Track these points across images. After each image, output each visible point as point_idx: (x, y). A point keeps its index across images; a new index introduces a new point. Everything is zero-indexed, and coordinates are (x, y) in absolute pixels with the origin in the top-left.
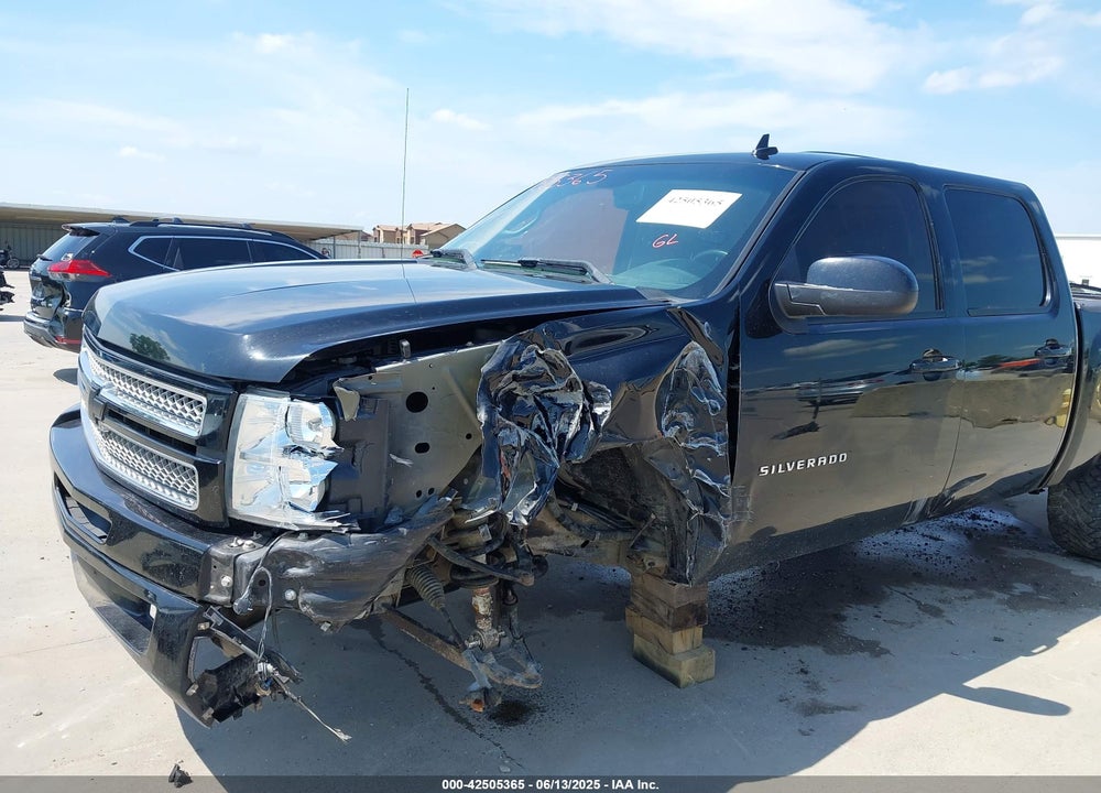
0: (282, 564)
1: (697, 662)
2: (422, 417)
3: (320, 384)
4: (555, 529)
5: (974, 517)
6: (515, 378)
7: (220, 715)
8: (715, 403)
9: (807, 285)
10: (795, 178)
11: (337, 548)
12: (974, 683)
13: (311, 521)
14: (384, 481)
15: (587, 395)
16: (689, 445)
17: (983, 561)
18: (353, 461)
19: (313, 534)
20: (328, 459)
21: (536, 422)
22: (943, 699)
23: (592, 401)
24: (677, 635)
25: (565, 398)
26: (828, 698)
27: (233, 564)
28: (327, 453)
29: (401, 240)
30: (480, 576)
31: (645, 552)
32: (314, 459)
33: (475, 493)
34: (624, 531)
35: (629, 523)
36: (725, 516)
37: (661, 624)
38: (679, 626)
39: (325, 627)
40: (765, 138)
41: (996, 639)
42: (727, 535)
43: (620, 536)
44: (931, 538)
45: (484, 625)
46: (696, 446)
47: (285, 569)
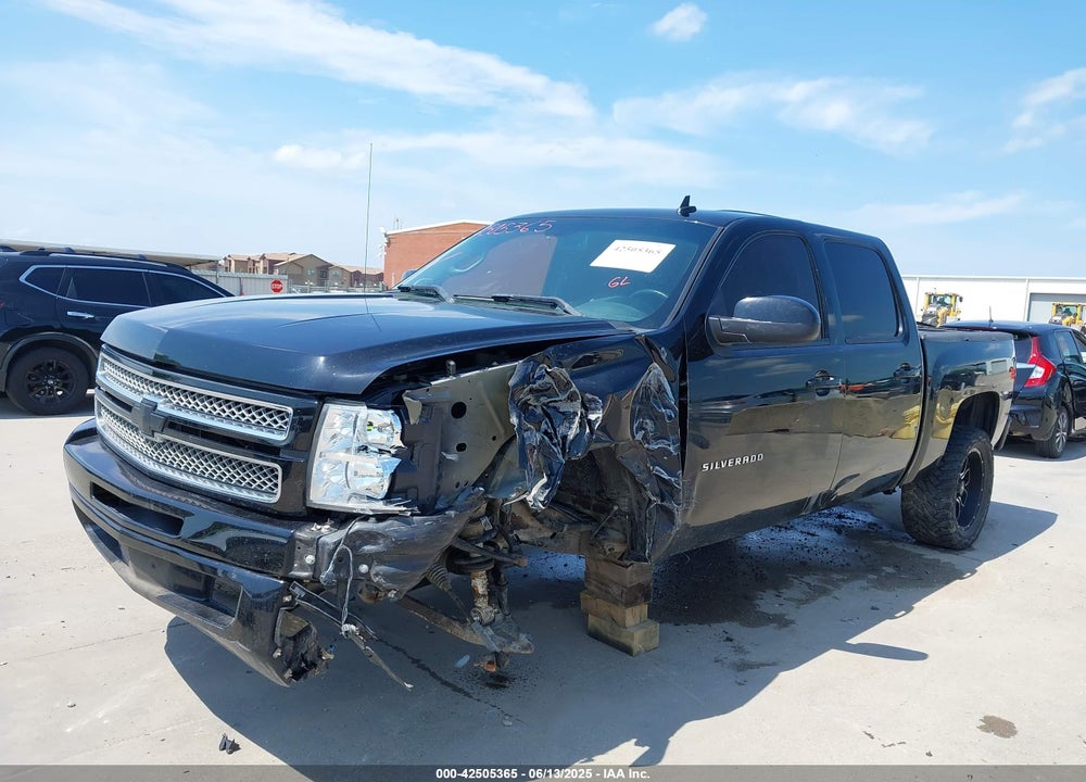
0: (358, 543)
1: (645, 634)
2: (463, 422)
3: (389, 395)
4: (530, 523)
5: (840, 516)
6: (531, 391)
7: (297, 675)
8: (670, 412)
9: (734, 319)
10: (718, 232)
11: (405, 528)
12: (853, 641)
13: (380, 506)
14: (436, 474)
15: (583, 405)
16: (651, 447)
17: (853, 551)
18: (412, 457)
19: (381, 517)
20: (393, 456)
21: (544, 426)
22: (833, 655)
23: (587, 409)
24: (628, 611)
25: (565, 407)
26: (751, 658)
27: (315, 544)
28: (393, 451)
29: (254, 270)
30: (482, 560)
31: (605, 539)
32: (383, 456)
33: (494, 487)
34: (587, 523)
35: (590, 517)
36: (679, 505)
37: (615, 602)
38: (630, 603)
39: (391, 595)
40: (687, 199)
41: (873, 608)
42: (679, 520)
43: (584, 528)
44: (808, 534)
45: (482, 603)
46: (656, 447)
47: (361, 546)
